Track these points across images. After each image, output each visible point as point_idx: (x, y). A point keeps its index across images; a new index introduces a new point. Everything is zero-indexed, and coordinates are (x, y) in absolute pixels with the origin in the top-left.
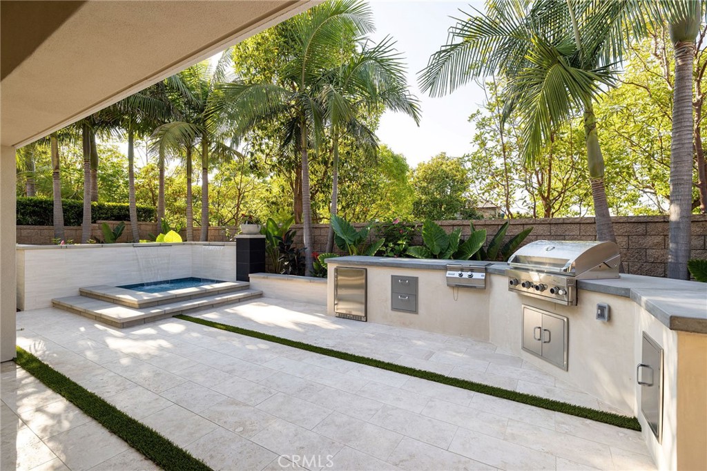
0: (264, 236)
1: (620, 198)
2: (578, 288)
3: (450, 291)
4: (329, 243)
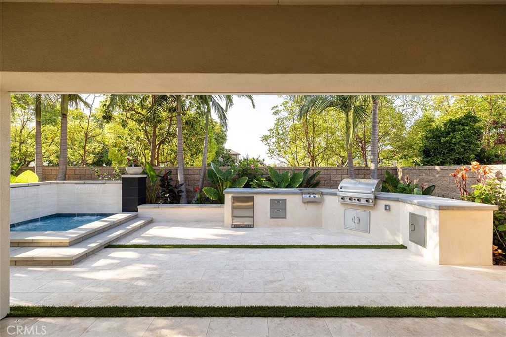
0: (145, 176)
3: (304, 204)
4: (201, 180)
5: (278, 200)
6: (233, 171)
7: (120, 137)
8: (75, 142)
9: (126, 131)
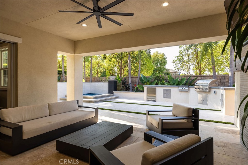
0: (116, 80)
1: (219, 69)
2: (210, 88)
3: (179, 92)
4: (138, 82)
5: (167, 90)
6: (151, 78)
7: (109, 65)
8: (95, 69)
9: (111, 63)
